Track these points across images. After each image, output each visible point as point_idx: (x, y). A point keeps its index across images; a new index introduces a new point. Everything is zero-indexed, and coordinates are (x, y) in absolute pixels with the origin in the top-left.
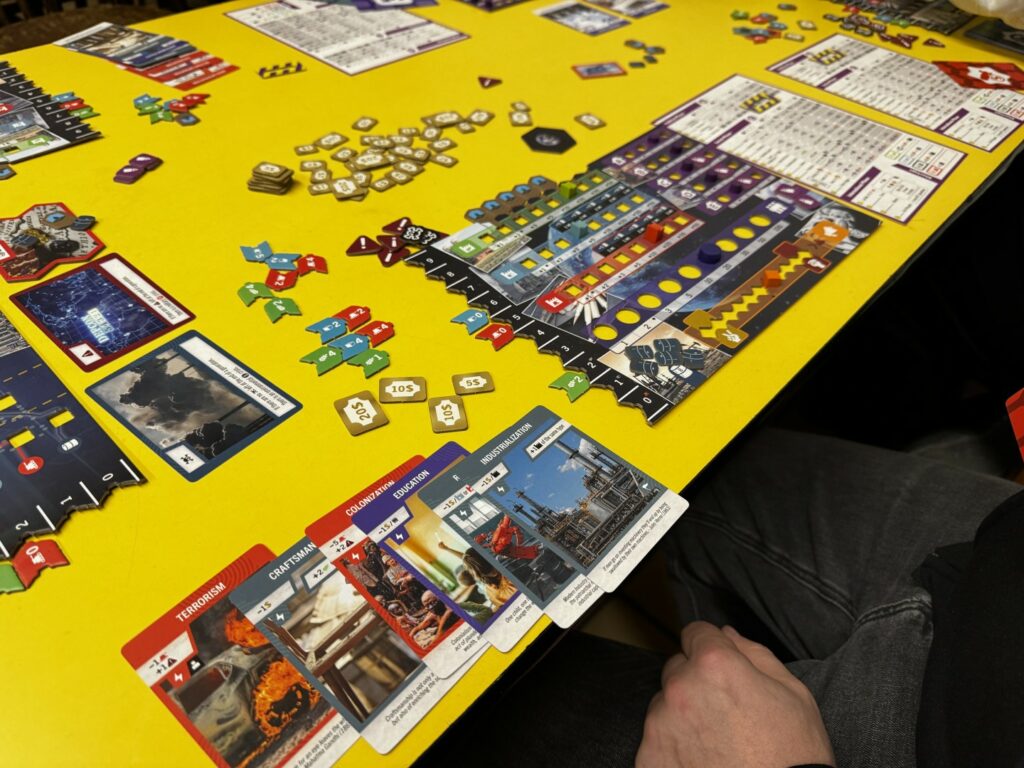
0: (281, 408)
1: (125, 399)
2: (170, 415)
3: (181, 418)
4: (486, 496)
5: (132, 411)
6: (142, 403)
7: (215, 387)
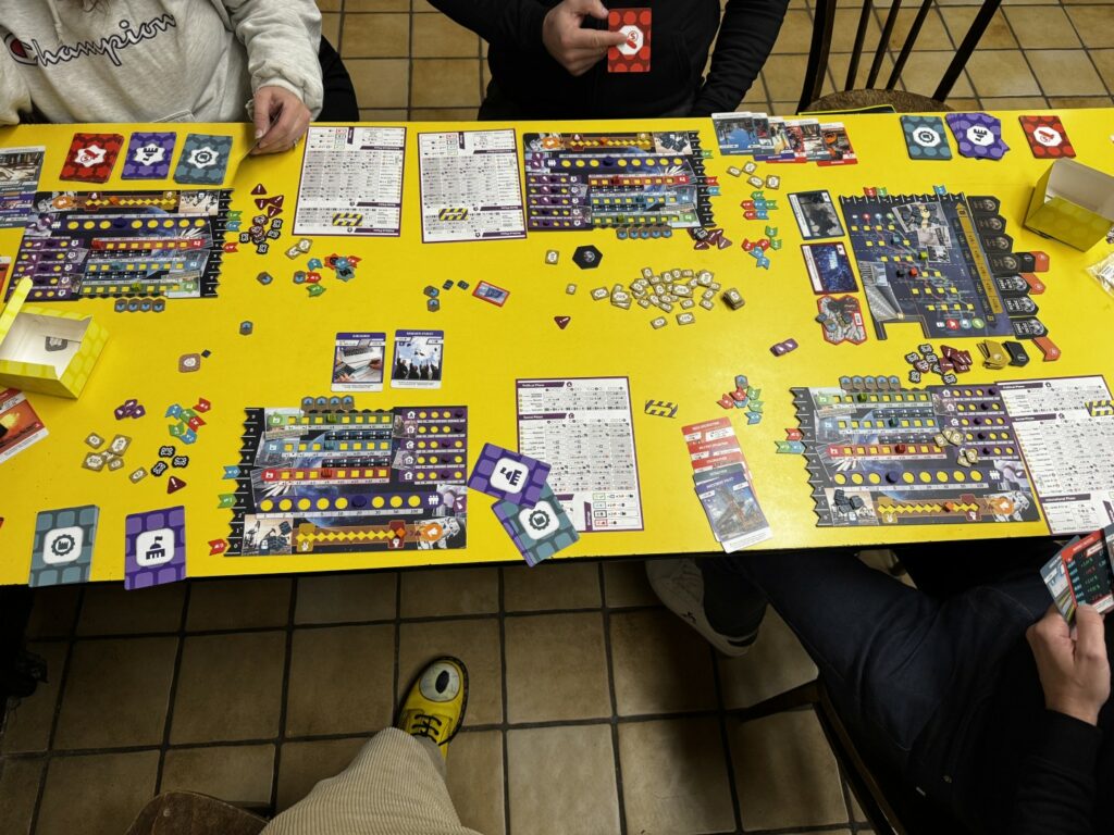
0: (794, 197)
1: (835, 225)
2: (824, 213)
3: (822, 210)
4: (759, 143)
5: (834, 220)
6: (830, 221)
7: (808, 214)
